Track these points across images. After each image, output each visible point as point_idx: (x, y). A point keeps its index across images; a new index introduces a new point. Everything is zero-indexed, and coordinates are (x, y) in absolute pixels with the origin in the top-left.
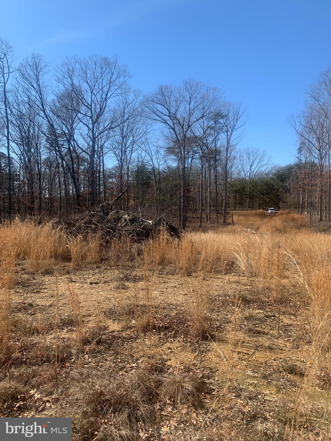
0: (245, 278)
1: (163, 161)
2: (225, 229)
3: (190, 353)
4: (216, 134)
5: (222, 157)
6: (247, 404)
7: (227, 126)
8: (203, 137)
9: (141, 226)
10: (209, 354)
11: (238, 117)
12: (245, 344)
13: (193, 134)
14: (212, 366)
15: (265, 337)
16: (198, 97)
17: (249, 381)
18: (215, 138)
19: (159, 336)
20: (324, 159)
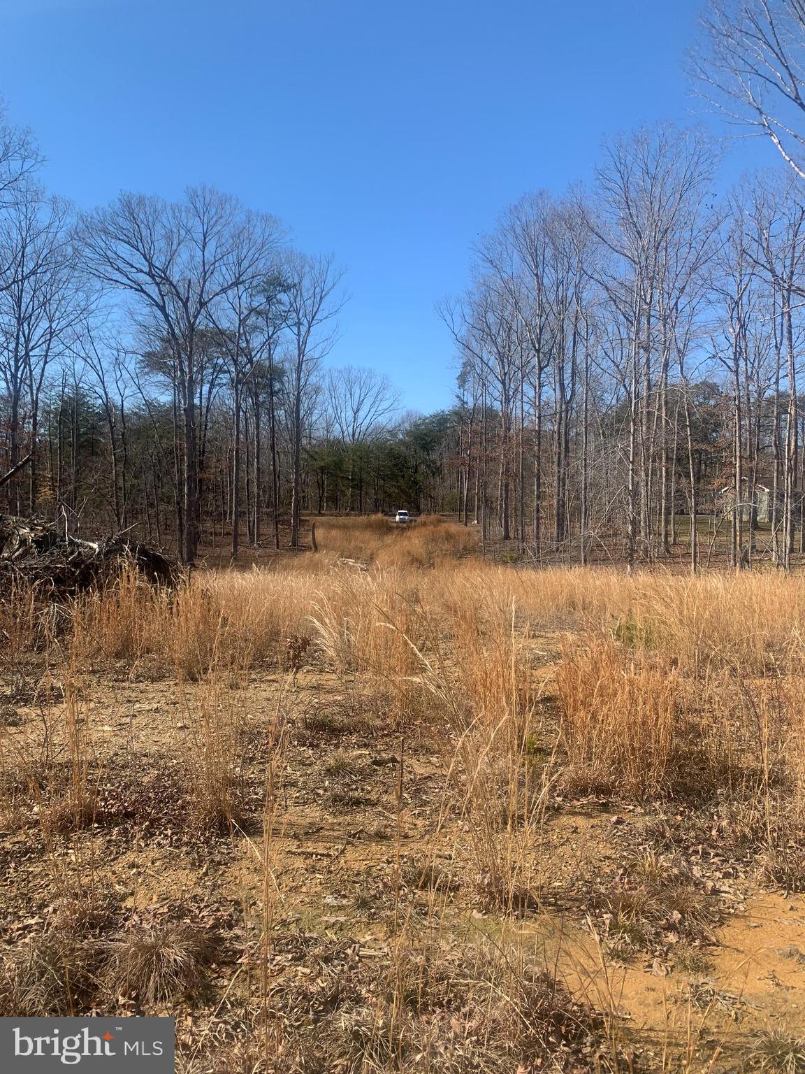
0: (334, 676)
1: (134, 388)
2: (296, 561)
3: (187, 871)
4: (271, 329)
5: (286, 385)
6: (320, 974)
7: (297, 312)
8: (239, 332)
9: (67, 558)
10: (234, 869)
11: (324, 293)
12: (323, 833)
13: (214, 323)
14: (242, 895)
15: (371, 812)
16: (226, 234)
17: (326, 918)
18: (270, 338)
19: (108, 838)
20: (511, 403)
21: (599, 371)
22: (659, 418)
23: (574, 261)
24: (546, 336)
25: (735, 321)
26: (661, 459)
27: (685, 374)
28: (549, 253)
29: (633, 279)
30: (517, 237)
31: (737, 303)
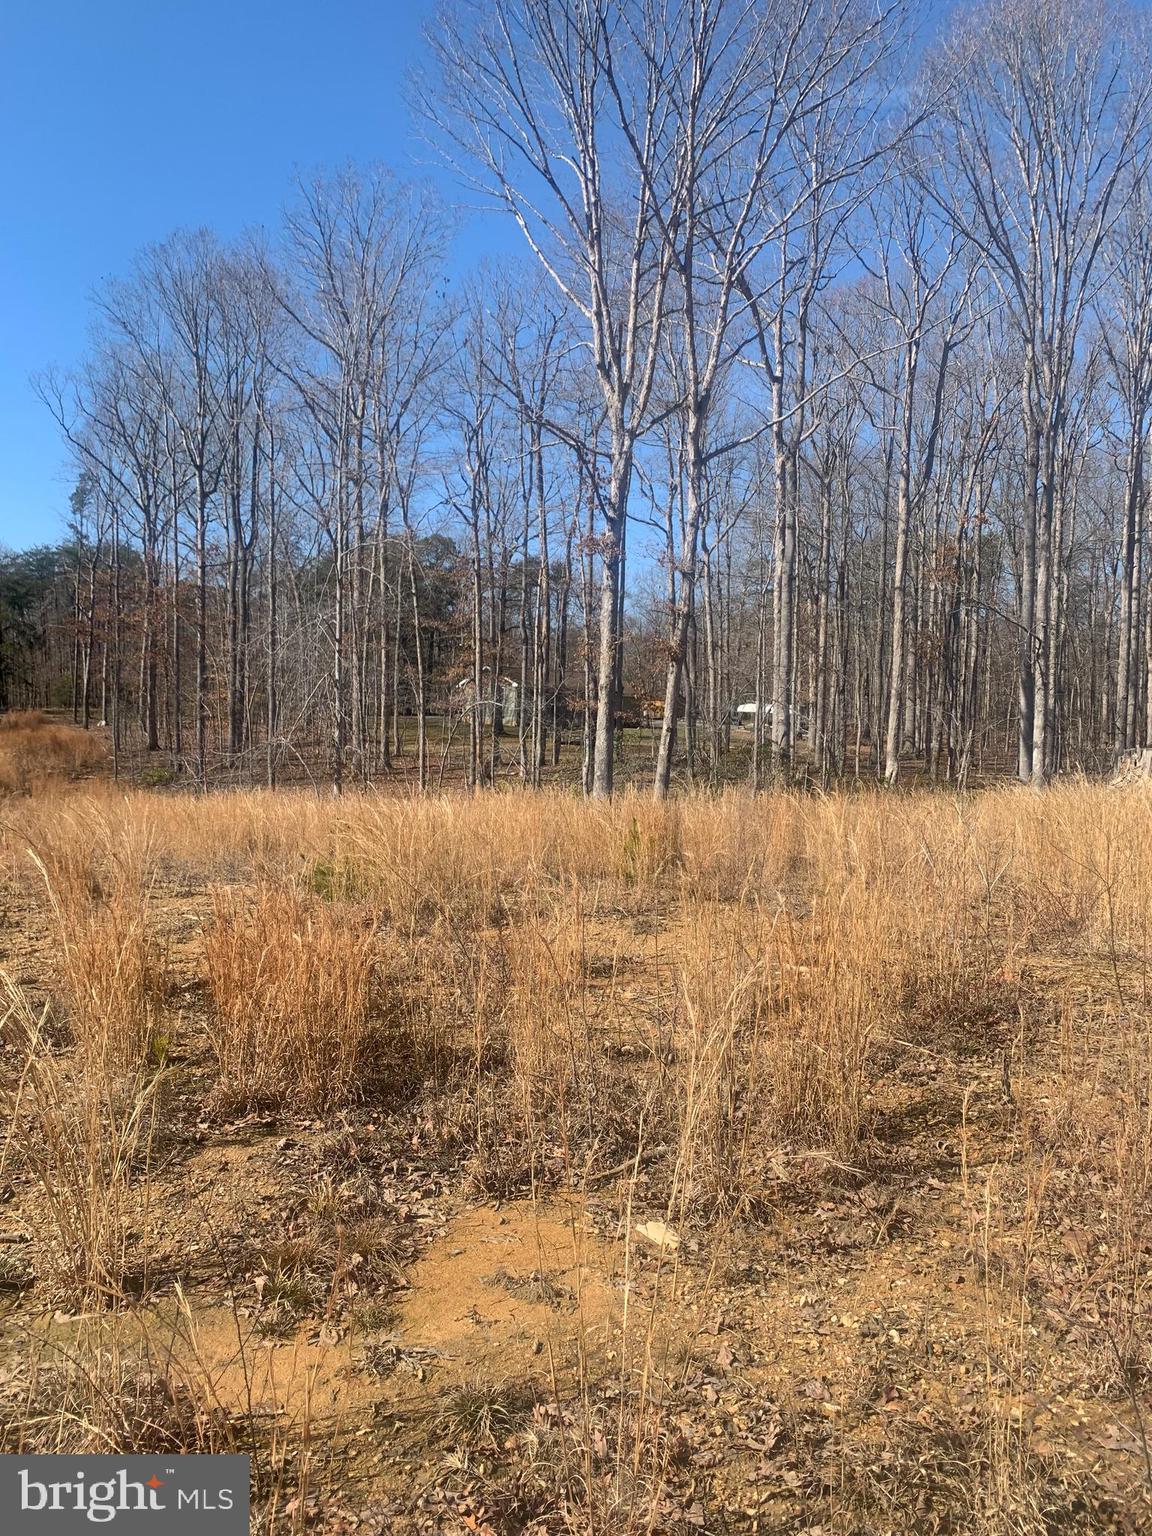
20: (160, 543)
21: (291, 506)
22: (376, 581)
23: (253, 341)
24: (213, 447)
25: (473, 456)
26: (379, 638)
27: (409, 522)
28: (215, 324)
29: (336, 379)
30: (165, 293)
31: (476, 432)
